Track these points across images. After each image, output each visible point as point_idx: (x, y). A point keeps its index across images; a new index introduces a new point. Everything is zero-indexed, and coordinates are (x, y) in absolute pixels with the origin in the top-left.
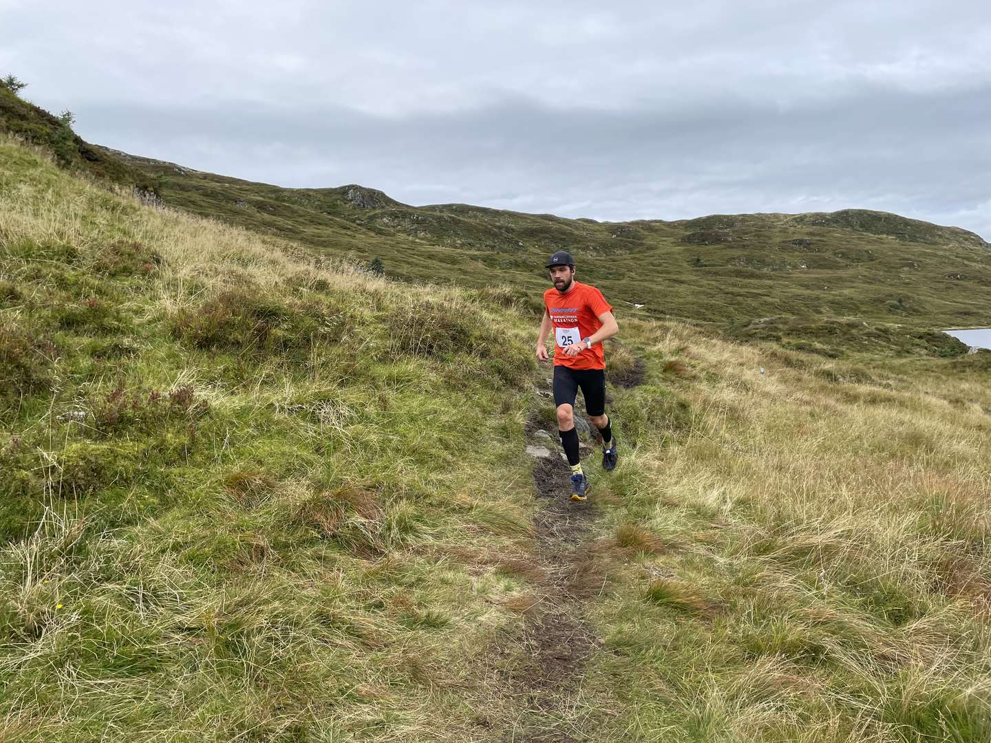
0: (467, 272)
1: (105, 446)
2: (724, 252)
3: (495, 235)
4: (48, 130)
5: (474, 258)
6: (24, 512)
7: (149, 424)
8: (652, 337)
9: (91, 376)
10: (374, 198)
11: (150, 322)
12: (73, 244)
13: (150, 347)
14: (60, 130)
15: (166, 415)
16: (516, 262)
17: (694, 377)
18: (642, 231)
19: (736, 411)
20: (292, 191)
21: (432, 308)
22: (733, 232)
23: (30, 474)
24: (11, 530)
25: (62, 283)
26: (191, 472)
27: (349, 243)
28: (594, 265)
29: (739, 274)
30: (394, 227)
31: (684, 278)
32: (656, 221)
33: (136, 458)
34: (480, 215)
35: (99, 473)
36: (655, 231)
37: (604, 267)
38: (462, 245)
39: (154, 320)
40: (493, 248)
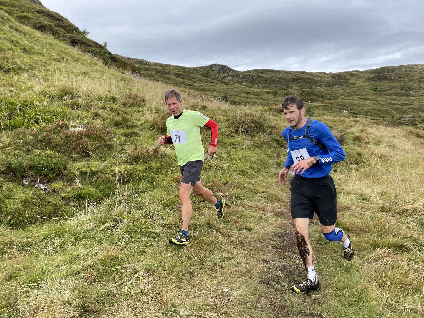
0: (265, 99)
1: (133, 167)
2: (391, 84)
3: (278, 82)
4: (99, 50)
5: (268, 93)
6: (109, 188)
7: (147, 160)
8: (350, 125)
9: (125, 143)
10: (224, 69)
11: (143, 124)
12: (115, 96)
13: (143, 133)
14: (103, 50)
15: (152, 156)
16: (287, 93)
17: (368, 143)
18: (348, 76)
19: (387, 157)
20: (190, 68)
21: (248, 115)
22: (395, 74)
23: (110, 176)
24: (105, 194)
25: (112, 110)
26: (161, 176)
27: (214, 89)
28: (324, 93)
29: (397, 94)
30: (232, 81)
31: (368, 97)
32: (355, 71)
33: (143, 171)
34: (270, 73)
35: (132, 176)
36: (355, 76)
37: (329, 94)
38: (263, 87)
39: (145, 123)
40: (276, 88)
